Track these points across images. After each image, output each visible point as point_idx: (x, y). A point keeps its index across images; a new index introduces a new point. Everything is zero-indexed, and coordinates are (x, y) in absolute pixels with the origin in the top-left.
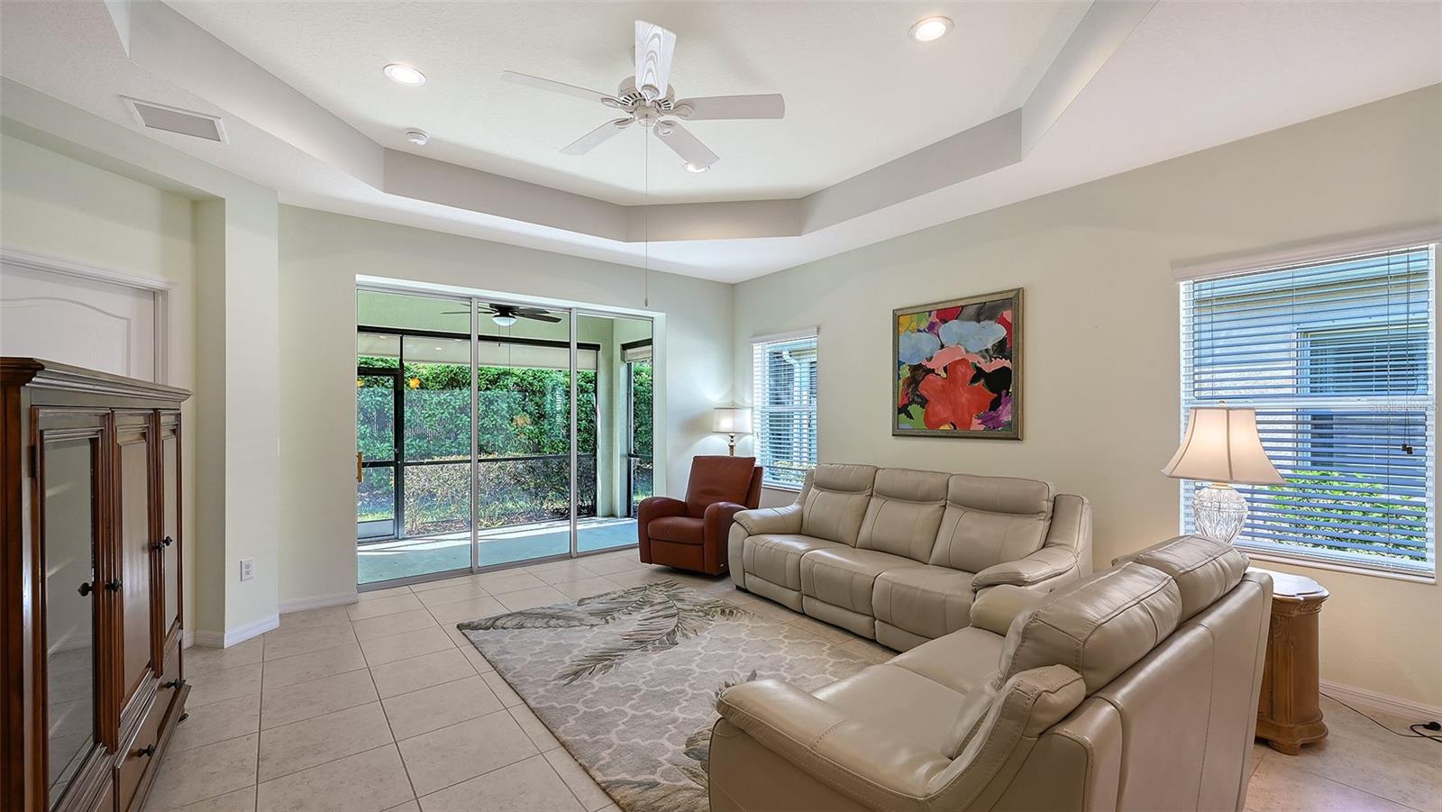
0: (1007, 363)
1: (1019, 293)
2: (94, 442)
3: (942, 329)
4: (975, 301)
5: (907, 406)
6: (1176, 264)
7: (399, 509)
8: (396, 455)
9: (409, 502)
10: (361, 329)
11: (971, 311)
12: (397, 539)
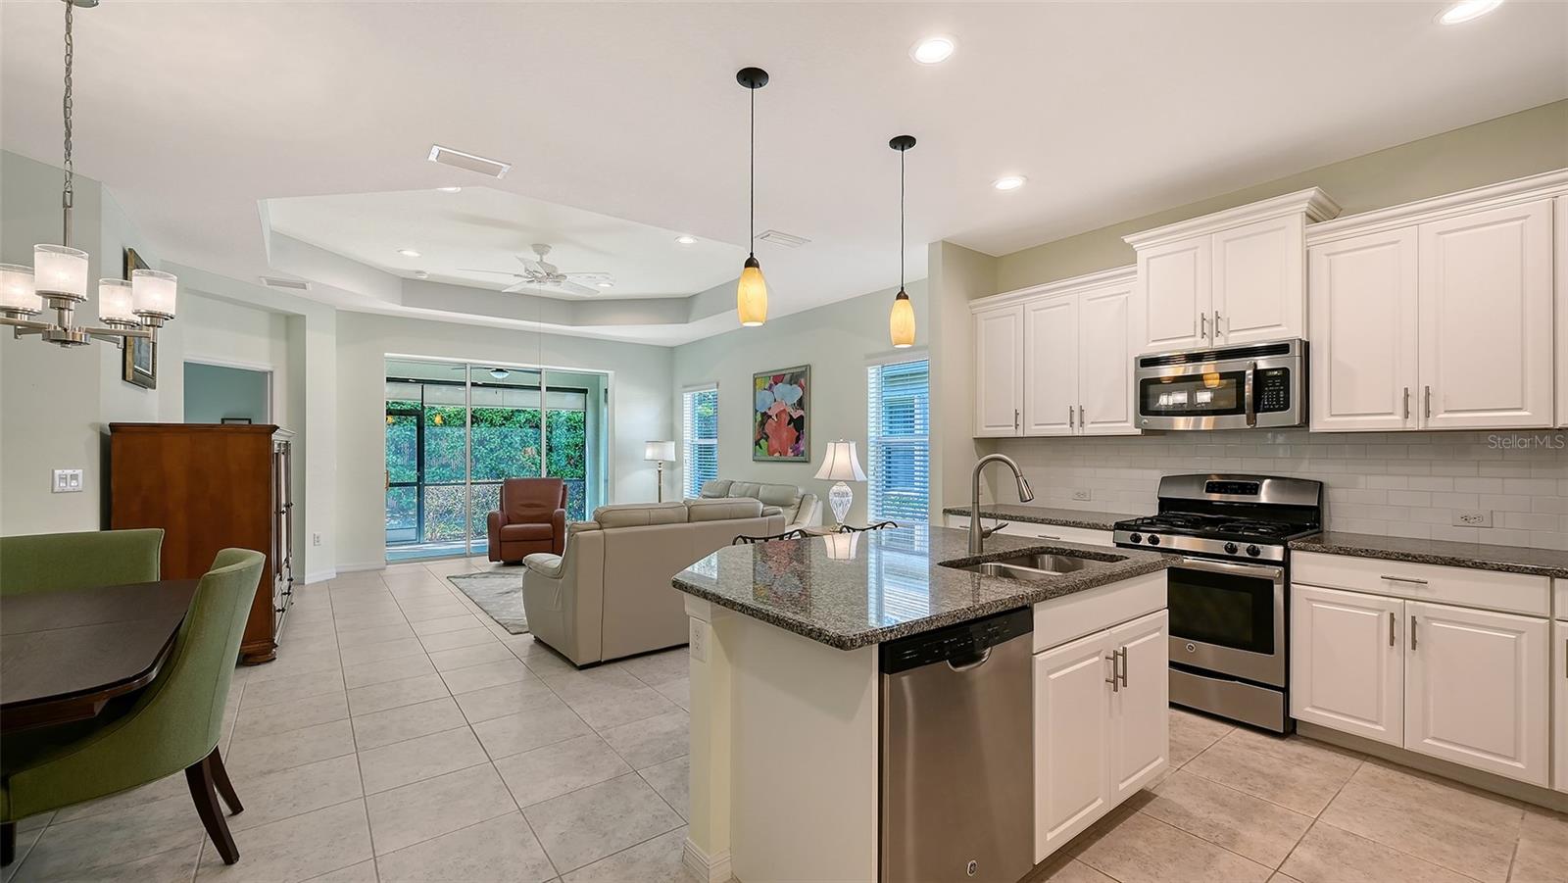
0: (801, 413)
1: (808, 367)
3: (775, 388)
4: (788, 372)
5: (759, 440)
6: (868, 357)
7: (420, 521)
8: (418, 477)
9: (429, 516)
10: (389, 380)
11: (787, 377)
12: (420, 543)
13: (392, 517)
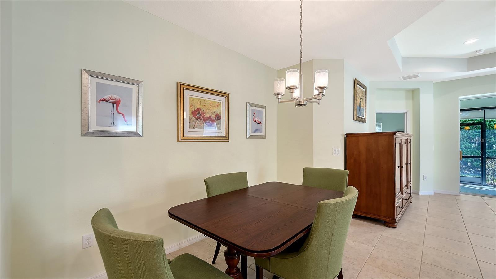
2: (400, 143)
7: (483, 175)
8: (482, 154)
9: (488, 173)
12: (482, 185)
13: (469, 170)
